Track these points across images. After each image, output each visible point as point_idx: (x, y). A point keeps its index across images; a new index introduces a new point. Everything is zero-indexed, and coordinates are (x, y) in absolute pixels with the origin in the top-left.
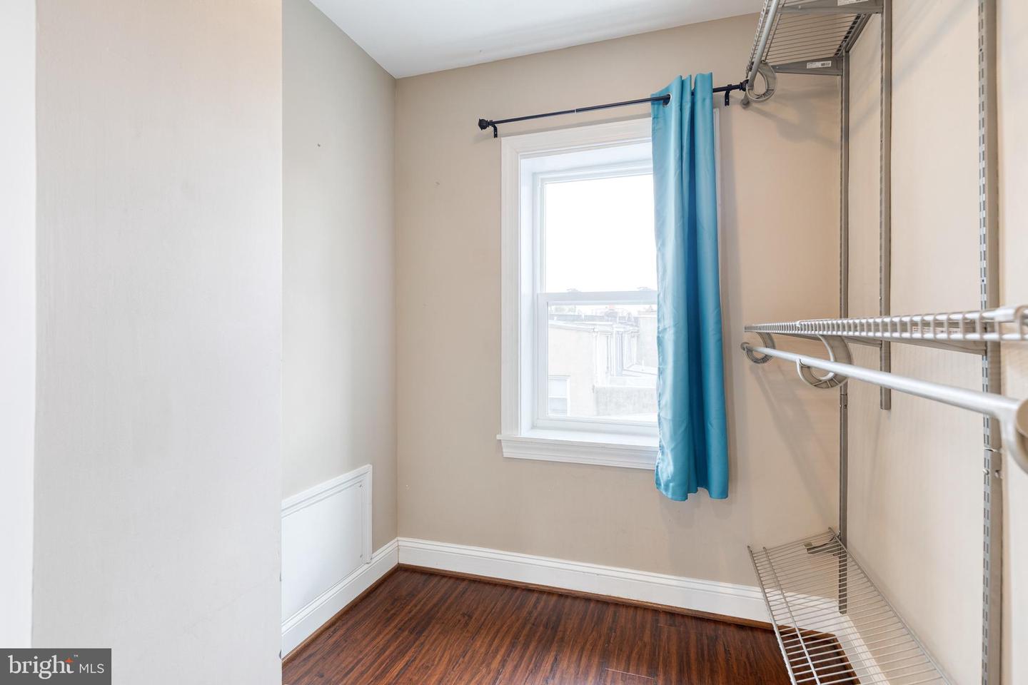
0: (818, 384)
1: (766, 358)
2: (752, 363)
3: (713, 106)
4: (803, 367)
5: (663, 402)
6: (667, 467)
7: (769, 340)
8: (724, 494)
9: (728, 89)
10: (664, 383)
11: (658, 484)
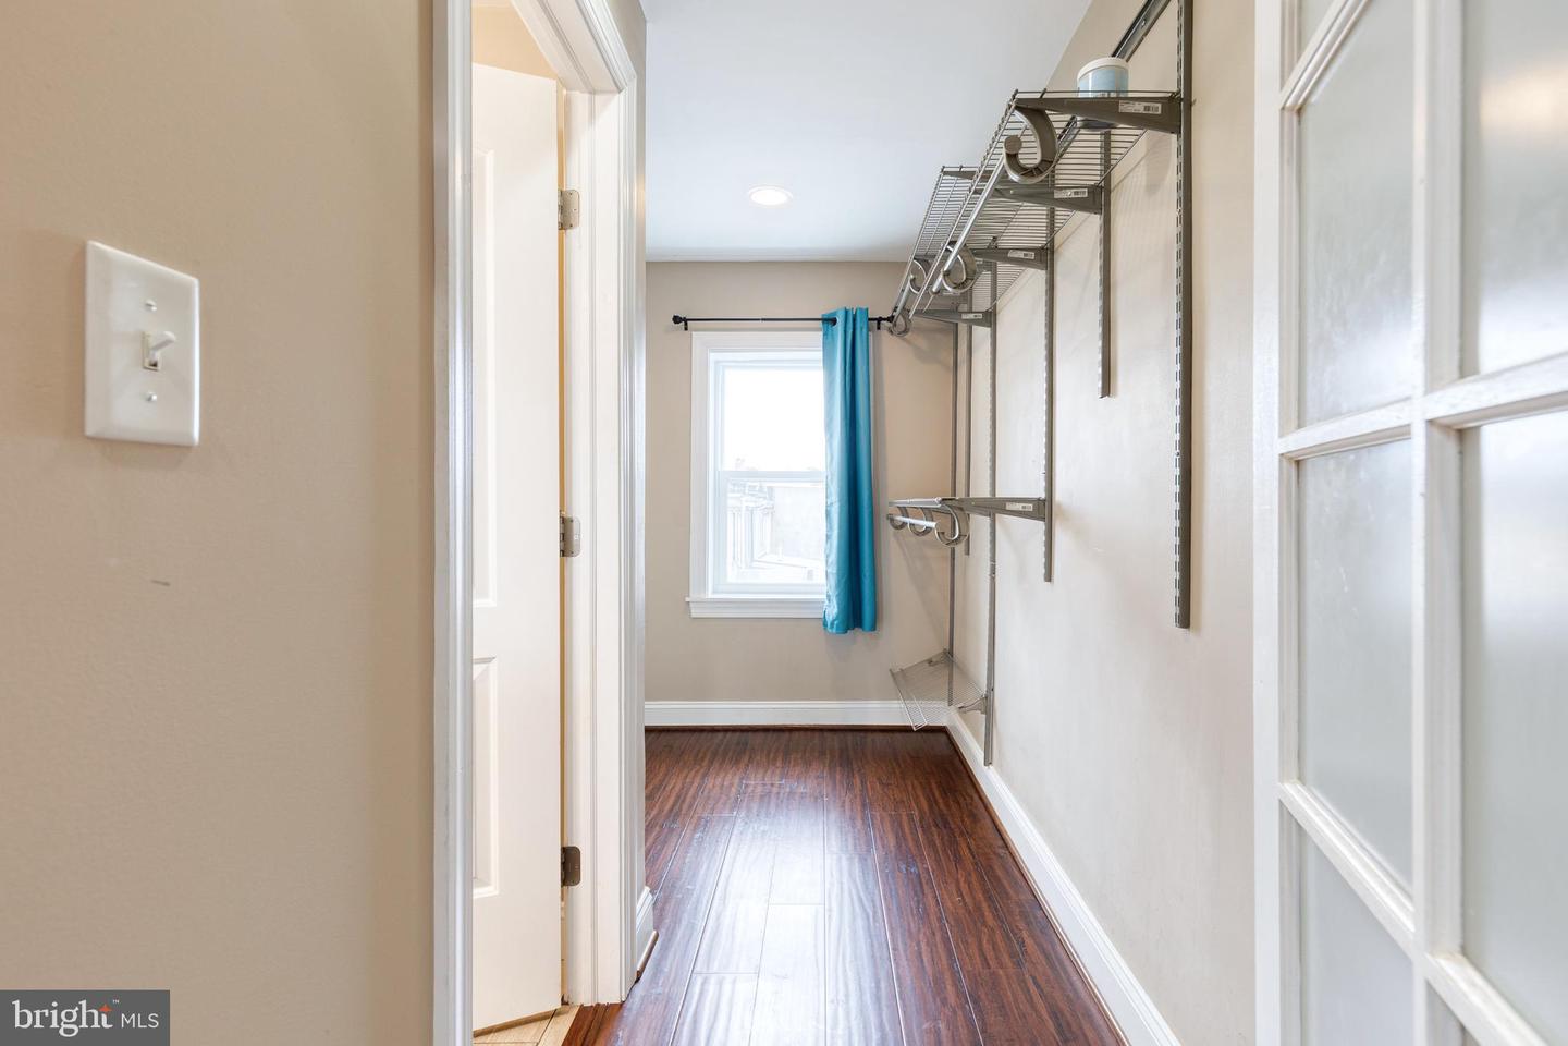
0: (918, 534)
1: (904, 525)
2: (893, 529)
3: (869, 330)
4: (911, 524)
5: (830, 561)
6: (833, 610)
7: (904, 511)
8: (874, 628)
9: (879, 320)
10: (831, 545)
11: (825, 625)
